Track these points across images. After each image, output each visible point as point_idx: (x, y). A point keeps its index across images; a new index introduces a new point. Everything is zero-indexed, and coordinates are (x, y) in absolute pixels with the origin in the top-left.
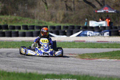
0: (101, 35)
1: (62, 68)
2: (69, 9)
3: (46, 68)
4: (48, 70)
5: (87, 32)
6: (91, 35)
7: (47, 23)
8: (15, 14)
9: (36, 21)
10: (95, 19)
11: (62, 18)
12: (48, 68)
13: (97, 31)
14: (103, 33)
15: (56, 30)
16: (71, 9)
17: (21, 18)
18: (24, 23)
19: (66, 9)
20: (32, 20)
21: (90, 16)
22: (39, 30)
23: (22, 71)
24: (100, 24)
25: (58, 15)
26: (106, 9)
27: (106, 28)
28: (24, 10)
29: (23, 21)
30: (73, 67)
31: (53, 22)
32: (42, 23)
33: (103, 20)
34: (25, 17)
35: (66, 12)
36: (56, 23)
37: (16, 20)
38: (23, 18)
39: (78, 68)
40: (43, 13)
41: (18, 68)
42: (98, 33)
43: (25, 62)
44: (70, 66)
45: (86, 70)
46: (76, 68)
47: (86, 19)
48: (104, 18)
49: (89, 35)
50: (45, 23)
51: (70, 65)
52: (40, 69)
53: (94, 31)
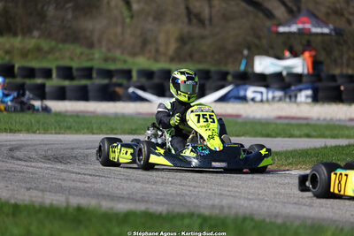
0: (288, 100)
1: (172, 194)
2: (194, 21)
3: (125, 193)
4: (133, 199)
5: (246, 90)
6: (258, 97)
7: (130, 59)
8: (36, 33)
9: (97, 55)
10: (271, 52)
11: (173, 46)
12: (132, 194)
13: (276, 86)
14: (293, 94)
15: (156, 80)
16: (201, 22)
17: (53, 43)
18: (63, 58)
19: (186, 20)
20: (86, 51)
21: (256, 41)
22: (106, 81)
23: (54, 202)
24: (286, 68)
25: (162, 38)
26: (303, 23)
27: (304, 79)
28: (63, 21)
29: (57, 54)
30: (206, 192)
31: (149, 59)
32: (114, 60)
33: (295, 55)
34: (64, 41)
35: (186, 29)
36: (156, 60)
37: (38, 49)
38: (60, 46)
39: (221, 194)
40: (119, 30)
41: (43, 191)
42: (279, 94)
43: (64, 175)
44: (197, 189)
45: (242, 202)
46: (215, 194)
47: (246, 52)
48: (298, 48)
49: (253, 100)
50: (125, 62)
51: (195, 187)
52: (108, 196)
53: (267, 86)
